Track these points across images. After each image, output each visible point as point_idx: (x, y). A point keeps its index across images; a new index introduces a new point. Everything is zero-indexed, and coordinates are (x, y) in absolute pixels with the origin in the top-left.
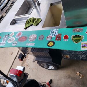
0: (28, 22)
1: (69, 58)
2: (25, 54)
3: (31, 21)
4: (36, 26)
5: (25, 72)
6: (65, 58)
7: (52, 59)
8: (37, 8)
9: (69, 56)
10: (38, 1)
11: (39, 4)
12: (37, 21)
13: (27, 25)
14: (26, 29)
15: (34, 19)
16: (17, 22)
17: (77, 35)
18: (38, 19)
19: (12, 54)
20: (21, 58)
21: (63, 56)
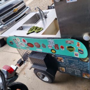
0: (31, 29)
1: (65, 71)
2: (24, 61)
3: (34, 28)
4: (37, 33)
5: (16, 72)
6: (61, 71)
7: (47, 68)
8: (43, 20)
9: (64, 69)
10: (45, 15)
11: (46, 17)
12: (39, 30)
13: (30, 32)
14: (28, 34)
15: (37, 28)
16: (23, 29)
17: (70, 46)
18: (40, 28)
19: (14, 61)
20: (19, 64)
21: (59, 68)
